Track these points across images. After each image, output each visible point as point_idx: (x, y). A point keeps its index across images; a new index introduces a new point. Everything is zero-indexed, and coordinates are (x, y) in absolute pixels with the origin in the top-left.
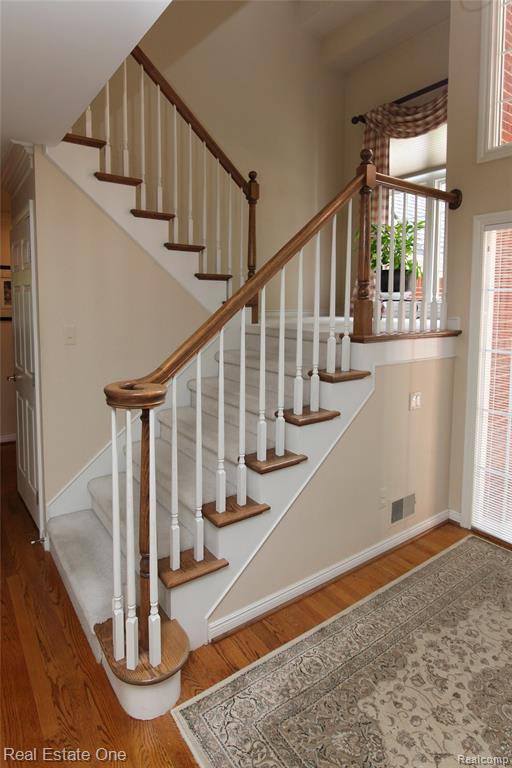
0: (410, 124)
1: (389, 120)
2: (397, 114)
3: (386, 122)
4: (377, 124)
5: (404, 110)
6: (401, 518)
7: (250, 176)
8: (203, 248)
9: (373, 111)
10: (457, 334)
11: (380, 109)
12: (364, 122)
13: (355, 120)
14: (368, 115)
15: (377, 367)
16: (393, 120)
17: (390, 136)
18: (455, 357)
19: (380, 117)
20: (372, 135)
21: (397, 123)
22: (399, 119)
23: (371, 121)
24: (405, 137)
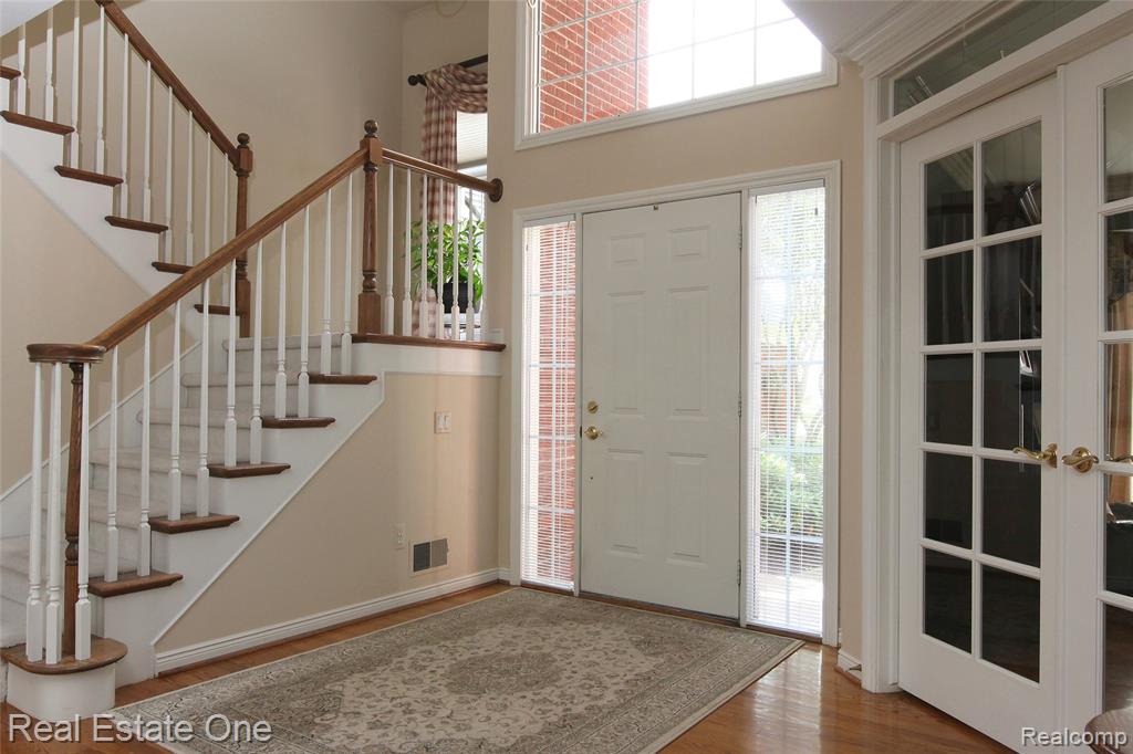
0: (478, 96)
1: (454, 87)
2: (463, 80)
3: (449, 88)
4: (441, 88)
5: (472, 76)
6: (427, 566)
7: (239, 140)
8: (167, 228)
9: (434, 72)
10: (500, 348)
11: (444, 70)
12: (424, 83)
13: (414, 80)
14: (429, 76)
15: (386, 374)
16: (458, 87)
17: (456, 108)
18: (500, 377)
19: (442, 81)
20: (434, 103)
21: (463, 91)
22: (465, 87)
23: (433, 85)
24: (473, 112)
